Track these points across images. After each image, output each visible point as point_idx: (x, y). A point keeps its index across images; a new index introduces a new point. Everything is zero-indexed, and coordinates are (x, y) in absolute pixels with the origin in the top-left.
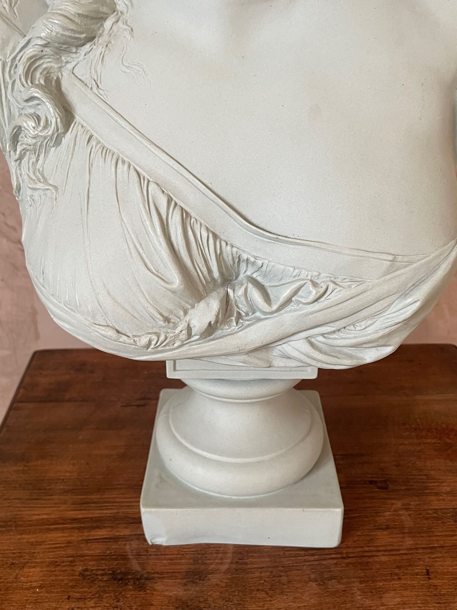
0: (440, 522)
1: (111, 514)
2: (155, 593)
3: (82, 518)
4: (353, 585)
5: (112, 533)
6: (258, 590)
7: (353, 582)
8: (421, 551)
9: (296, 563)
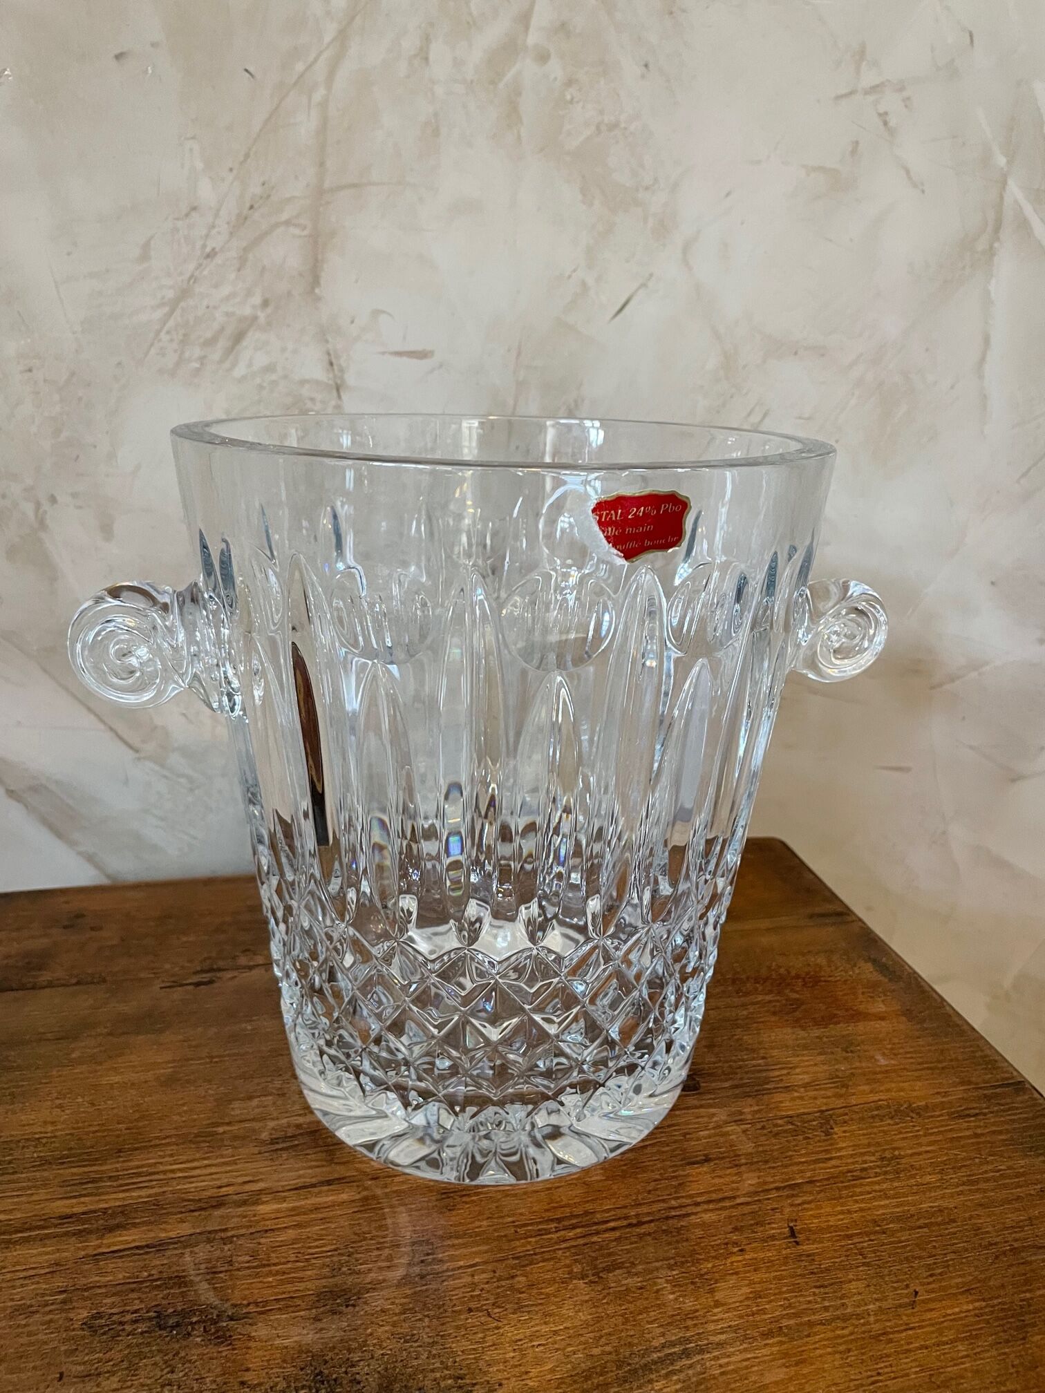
0: (801, 1137)
1: (149, 1196)
2: (252, 1344)
3: (83, 1213)
4: (655, 1274)
5: (152, 1235)
6: (470, 1310)
7: (657, 1269)
8: (774, 1194)
9: (542, 1247)
